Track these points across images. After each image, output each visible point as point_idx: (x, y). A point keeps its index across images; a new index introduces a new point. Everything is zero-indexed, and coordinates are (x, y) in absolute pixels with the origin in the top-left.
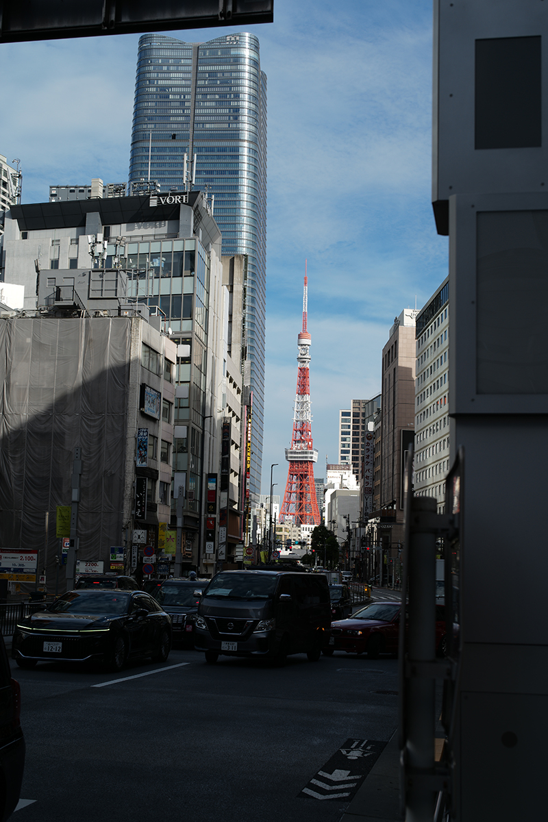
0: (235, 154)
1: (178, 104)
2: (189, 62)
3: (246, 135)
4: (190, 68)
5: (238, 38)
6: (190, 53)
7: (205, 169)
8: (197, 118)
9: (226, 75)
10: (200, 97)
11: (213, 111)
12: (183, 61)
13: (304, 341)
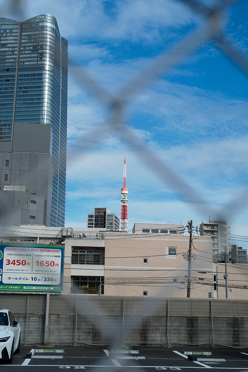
0: (40, 77)
1: (11, 53)
2: (17, 31)
3: (47, 68)
4: (18, 34)
5: (43, 17)
6: (18, 27)
7: (24, 86)
8: (20, 60)
9: (37, 36)
10: (22, 48)
11: (29, 55)
12: (14, 31)
13: (124, 192)
